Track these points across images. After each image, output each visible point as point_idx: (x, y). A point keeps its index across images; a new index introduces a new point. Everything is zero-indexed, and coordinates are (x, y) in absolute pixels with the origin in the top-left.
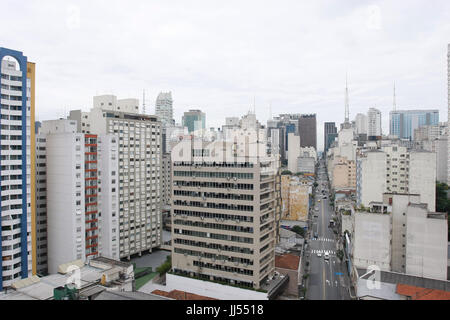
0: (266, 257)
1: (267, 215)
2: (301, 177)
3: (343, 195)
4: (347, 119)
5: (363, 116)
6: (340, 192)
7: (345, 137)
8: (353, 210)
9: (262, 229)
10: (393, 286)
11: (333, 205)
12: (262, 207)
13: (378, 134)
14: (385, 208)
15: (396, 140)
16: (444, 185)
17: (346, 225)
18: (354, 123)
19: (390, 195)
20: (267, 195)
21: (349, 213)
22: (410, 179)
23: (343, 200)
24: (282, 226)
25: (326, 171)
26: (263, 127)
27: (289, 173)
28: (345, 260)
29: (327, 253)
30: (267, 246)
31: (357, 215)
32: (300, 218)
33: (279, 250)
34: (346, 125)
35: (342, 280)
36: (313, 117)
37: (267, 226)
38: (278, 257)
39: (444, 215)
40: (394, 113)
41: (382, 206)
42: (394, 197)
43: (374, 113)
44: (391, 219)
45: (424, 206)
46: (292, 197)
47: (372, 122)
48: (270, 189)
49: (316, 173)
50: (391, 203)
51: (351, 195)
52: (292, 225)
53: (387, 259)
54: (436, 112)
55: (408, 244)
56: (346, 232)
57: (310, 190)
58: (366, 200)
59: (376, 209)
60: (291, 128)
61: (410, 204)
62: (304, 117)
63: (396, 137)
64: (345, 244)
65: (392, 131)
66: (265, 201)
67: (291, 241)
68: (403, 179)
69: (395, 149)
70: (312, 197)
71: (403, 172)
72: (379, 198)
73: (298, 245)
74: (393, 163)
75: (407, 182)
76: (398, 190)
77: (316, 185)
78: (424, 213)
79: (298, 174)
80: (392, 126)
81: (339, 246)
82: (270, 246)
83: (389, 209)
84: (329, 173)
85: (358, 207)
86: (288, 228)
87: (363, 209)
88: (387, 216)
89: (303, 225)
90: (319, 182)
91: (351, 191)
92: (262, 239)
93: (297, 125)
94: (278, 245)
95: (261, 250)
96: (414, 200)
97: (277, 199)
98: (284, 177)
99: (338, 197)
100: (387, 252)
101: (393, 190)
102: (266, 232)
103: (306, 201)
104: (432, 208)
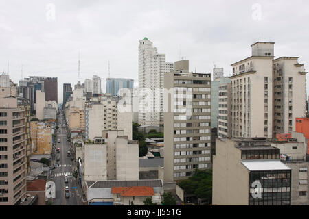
0: (19, 185)
1: (19, 153)
2: (46, 122)
3: (76, 134)
4: (79, 82)
5: (89, 81)
6: (74, 132)
7: (77, 94)
8: (83, 144)
9: (15, 163)
10: (109, 189)
11: (69, 141)
12: (15, 147)
13: (99, 93)
14: (104, 140)
15: (109, 97)
16: (136, 124)
17: (79, 154)
18: (83, 85)
19: (106, 132)
20: (19, 137)
21: (81, 145)
22: (119, 121)
23: (77, 137)
24: (32, 160)
25: (65, 117)
26: (15, 85)
27: (37, 120)
28: (78, 177)
29: (66, 175)
30: (20, 176)
31: (86, 147)
32: (46, 153)
33: (30, 178)
34: (78, 86)
35: (77, 191)
36: (55, 79)
37: (19, 161)
38: (29, 183)
39: (137, 141)
40: (109, 80)
41: (102, 139)
42: (109, 133)
43: (96, 79)
44: (107, 147)
45: (126, 137)
46: (39, 137)
47: (95, 85)
48: (21, 132)
49: (57, 119)
50: (107, 136)
51: (82, 133)
52: (40, 158)
53: (105, 173)
54: (132, 80)
55: (117, 162)
56: (79, 158)
57: (53, 132)
58: (91, 136)
59: (98, 141)
60: (38, 87)
61: (118, 137)
62: (48, 79)
63: (110, 95)
64: (78, 167)
65: (107, 91)
66: (17, 142)
67: (39, 170)
68: (114, 121)
69: (109, 102)
70: (55, 137)
71: (114, 117)
72: (100, 134)
73: (44, 172)
74: (108, 111)
75: (117, 123)
76: (111, 128)
77: (57, 128)
78: (126, 141)
79: (44, 120)
80: (108, 87)
81: (74, 168)
82: (22, 176)
83: (106, 141)
84: (67, 119)
85: (87, 141)
86: (36, 160)
87: (90, 142)
88: (105, 146)
89: (48, 157)
90: (60, 125)
91: (82, 130)
92: (15, 172)
93: (43, 85)
94: (29, 174)
95: (15, 180)
96: (120, 134)
97: (28, 140)
98: (33, 123)
99: (73, 135)
100: (105, 168)
101: (108, 128)
102: (18, 166)
103: (50, 140)
104: (130, 138)
